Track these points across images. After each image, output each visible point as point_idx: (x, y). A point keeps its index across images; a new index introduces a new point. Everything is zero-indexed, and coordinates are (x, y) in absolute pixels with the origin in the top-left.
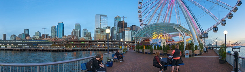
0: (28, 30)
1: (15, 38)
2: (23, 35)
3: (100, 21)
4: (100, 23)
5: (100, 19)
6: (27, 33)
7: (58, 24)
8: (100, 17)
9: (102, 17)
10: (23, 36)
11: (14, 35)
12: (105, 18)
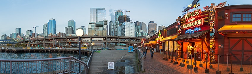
0: (20, 29)
1: (6, 38)
2: (14, 34)
3: (97, 15)
4: (97, 17)
5: (97, 13)
6: (18, 32)
7: (49, 21)
8: (97, 11)
9: (98, 11)
10: (14, 36)
11: (5, 35)
12: (102, 11)
